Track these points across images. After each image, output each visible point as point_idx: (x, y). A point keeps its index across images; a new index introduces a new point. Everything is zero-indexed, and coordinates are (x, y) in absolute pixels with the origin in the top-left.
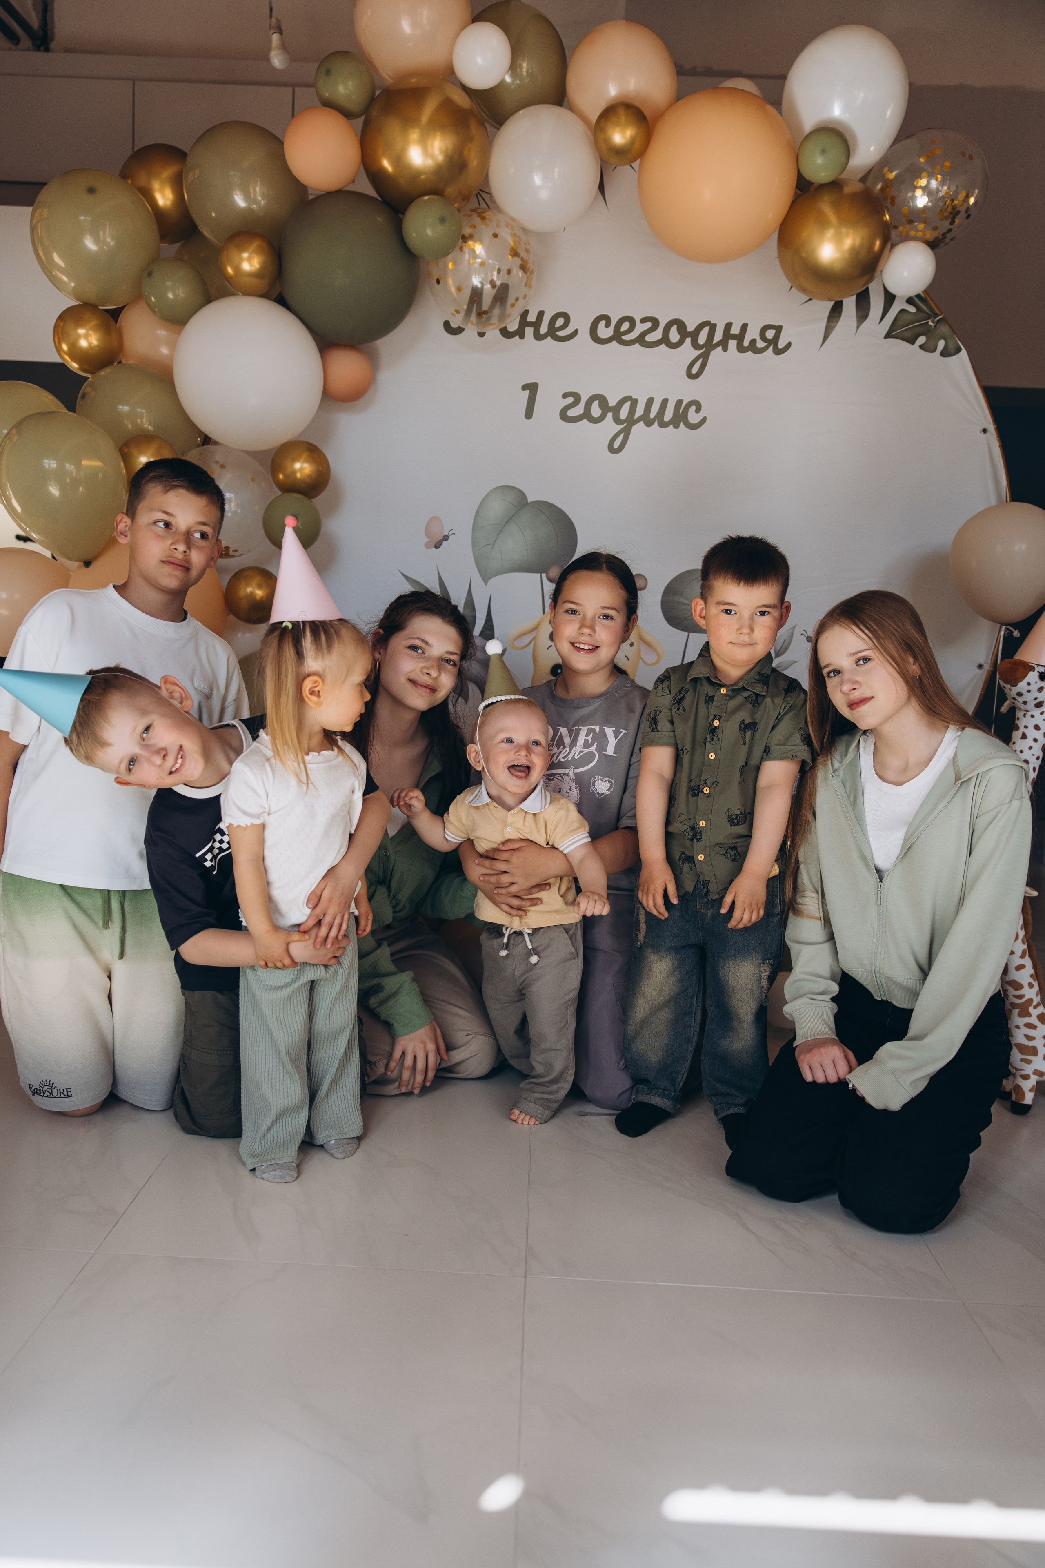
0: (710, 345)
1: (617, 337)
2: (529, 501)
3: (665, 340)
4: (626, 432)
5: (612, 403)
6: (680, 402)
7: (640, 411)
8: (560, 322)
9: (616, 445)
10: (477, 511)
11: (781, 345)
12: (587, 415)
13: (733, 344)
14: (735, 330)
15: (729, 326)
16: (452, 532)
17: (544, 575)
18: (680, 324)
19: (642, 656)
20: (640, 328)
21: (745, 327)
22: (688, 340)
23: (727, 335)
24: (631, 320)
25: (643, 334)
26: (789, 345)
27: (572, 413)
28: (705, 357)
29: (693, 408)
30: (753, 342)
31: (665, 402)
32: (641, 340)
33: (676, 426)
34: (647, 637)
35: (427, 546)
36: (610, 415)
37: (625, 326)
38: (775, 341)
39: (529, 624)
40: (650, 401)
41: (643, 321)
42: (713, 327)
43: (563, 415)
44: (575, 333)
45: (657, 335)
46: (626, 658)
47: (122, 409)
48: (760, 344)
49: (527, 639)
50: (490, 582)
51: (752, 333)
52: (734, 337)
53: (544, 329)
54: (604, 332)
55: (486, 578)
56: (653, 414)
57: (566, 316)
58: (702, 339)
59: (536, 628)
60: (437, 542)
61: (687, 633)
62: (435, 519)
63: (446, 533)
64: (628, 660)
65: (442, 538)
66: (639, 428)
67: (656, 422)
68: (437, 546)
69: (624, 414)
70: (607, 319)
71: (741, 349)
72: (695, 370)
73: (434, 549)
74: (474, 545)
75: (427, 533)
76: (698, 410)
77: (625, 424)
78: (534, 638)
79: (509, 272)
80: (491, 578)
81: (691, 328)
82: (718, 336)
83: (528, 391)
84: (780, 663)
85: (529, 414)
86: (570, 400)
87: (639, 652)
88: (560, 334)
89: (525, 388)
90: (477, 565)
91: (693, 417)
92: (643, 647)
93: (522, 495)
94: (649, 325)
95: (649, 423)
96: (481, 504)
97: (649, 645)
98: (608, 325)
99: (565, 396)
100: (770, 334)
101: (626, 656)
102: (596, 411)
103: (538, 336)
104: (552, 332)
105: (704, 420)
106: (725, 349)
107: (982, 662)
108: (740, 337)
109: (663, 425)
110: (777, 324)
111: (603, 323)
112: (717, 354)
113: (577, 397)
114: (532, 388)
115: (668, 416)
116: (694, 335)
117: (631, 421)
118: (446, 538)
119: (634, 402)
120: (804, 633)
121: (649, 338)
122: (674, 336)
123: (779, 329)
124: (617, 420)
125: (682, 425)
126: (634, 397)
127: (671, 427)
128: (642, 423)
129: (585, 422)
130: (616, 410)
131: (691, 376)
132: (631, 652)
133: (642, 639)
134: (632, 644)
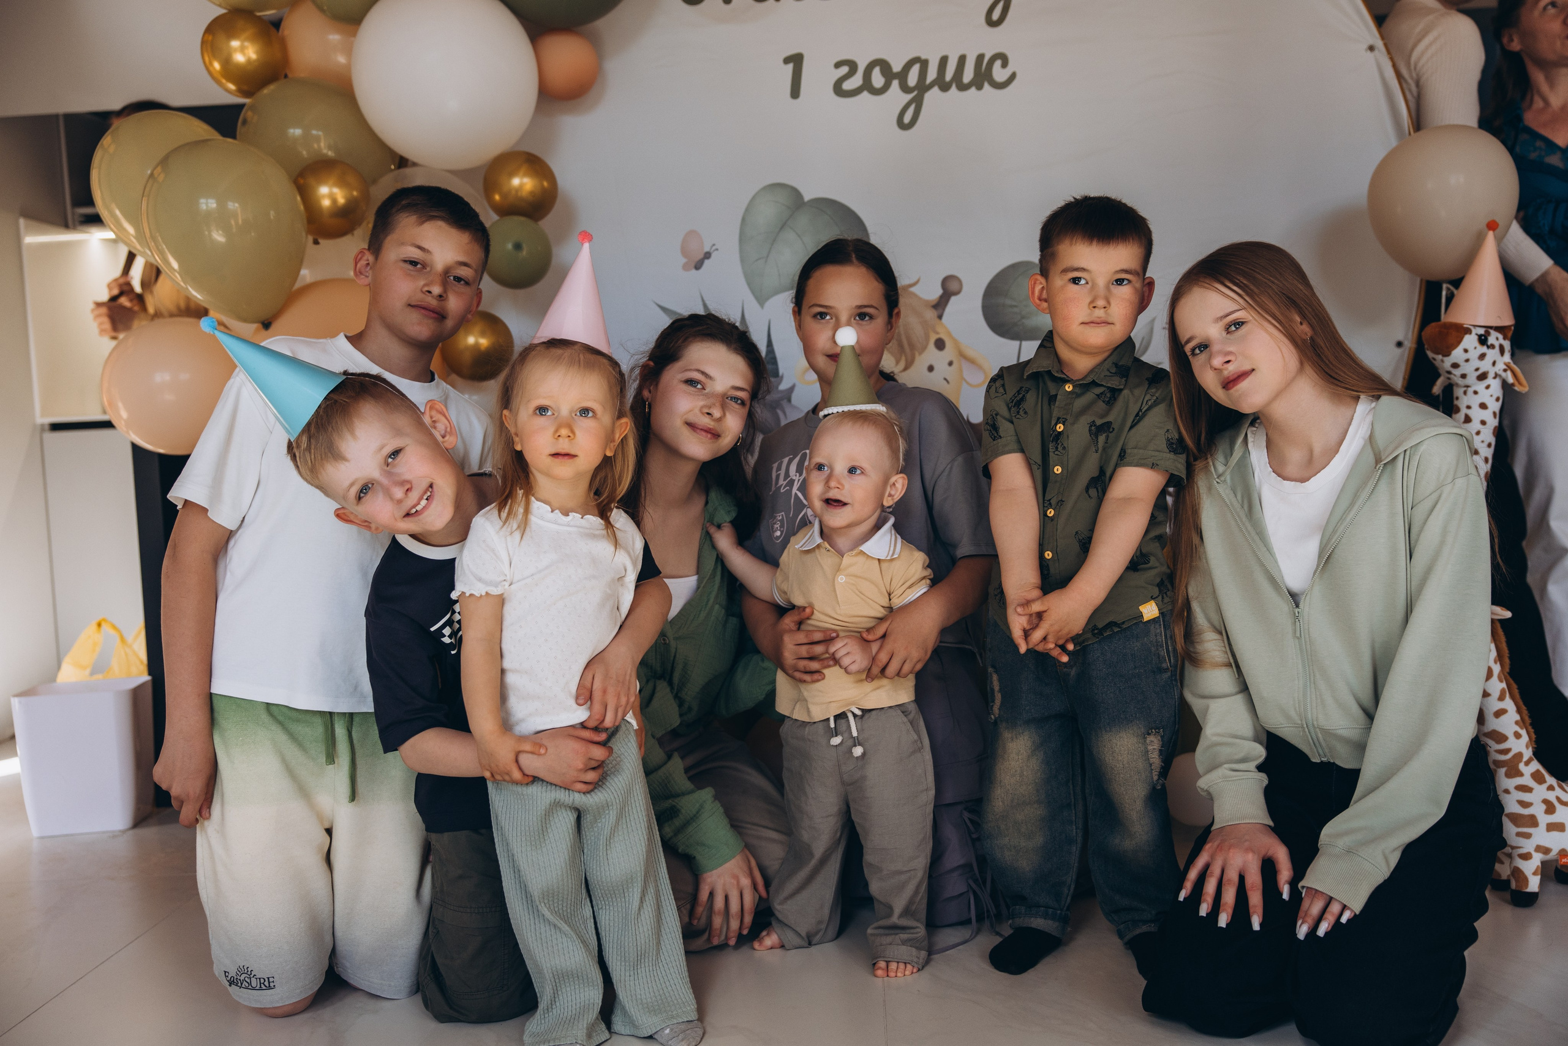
2: (807, 197)
4: (918, 102)
5: (897, 67)
6: (981, 57)
7: (931, 74)
9: (907, 119)
10: (743, 219)
12: (867, 86)
16: (714, 248)
19: (965, 376)
27: (847, 86)
29: (998, 63)
31: (962, 60)
33: (980, 87)
34: (970, 353)
35: (685, 267)
36: (895, 83)
40: (944, 61)
43: (838, 90)
46: (945, 382)
50: (768, 304)
55: (761, 300)
56: (949, 75)
60: (698, 262)
61: (1017, 343)
62: (692, 234)
63: (707, 249)
64: (948, 382)
65: (701, 256)
66: (933, 96)
67: (954, 86)
68: (698, 266)
69: (913, 79)
73: (694, 271)
74: (743, 260)
75: (684, 252)
76: (1005, 65)
77: (915, 93)
80: (767, 299)
83: (791, 66)
85: (795, 93)
86: (845, 70)
87: (961, 370)
89: (787, 60)
90: (749, 284)
91: (999, 74)
92: (965, 365)
93: (796, 193)
95: (945, 87)
96: (747, 210)
97: (971, 361)
99: (838, 65)
101: (945, 379)
102: (878, 80)
105: (1013, 76)
107: (1400, 338)
109: (963, 87)
113: (853, 66)
114: (796, 60)
115: (968, 75)
117: (922, 87)
118: (708, 255)
119: (924, 64)
124: (905, 88)
125: (986, 85)
126: (923, 57)
127: (973, 89)
128: (936, 89)
129: (865, 94)
130: (903, 76)
131: (991, 23)
132: (950, 373)
133: (962, 355)
134: (950, 364)
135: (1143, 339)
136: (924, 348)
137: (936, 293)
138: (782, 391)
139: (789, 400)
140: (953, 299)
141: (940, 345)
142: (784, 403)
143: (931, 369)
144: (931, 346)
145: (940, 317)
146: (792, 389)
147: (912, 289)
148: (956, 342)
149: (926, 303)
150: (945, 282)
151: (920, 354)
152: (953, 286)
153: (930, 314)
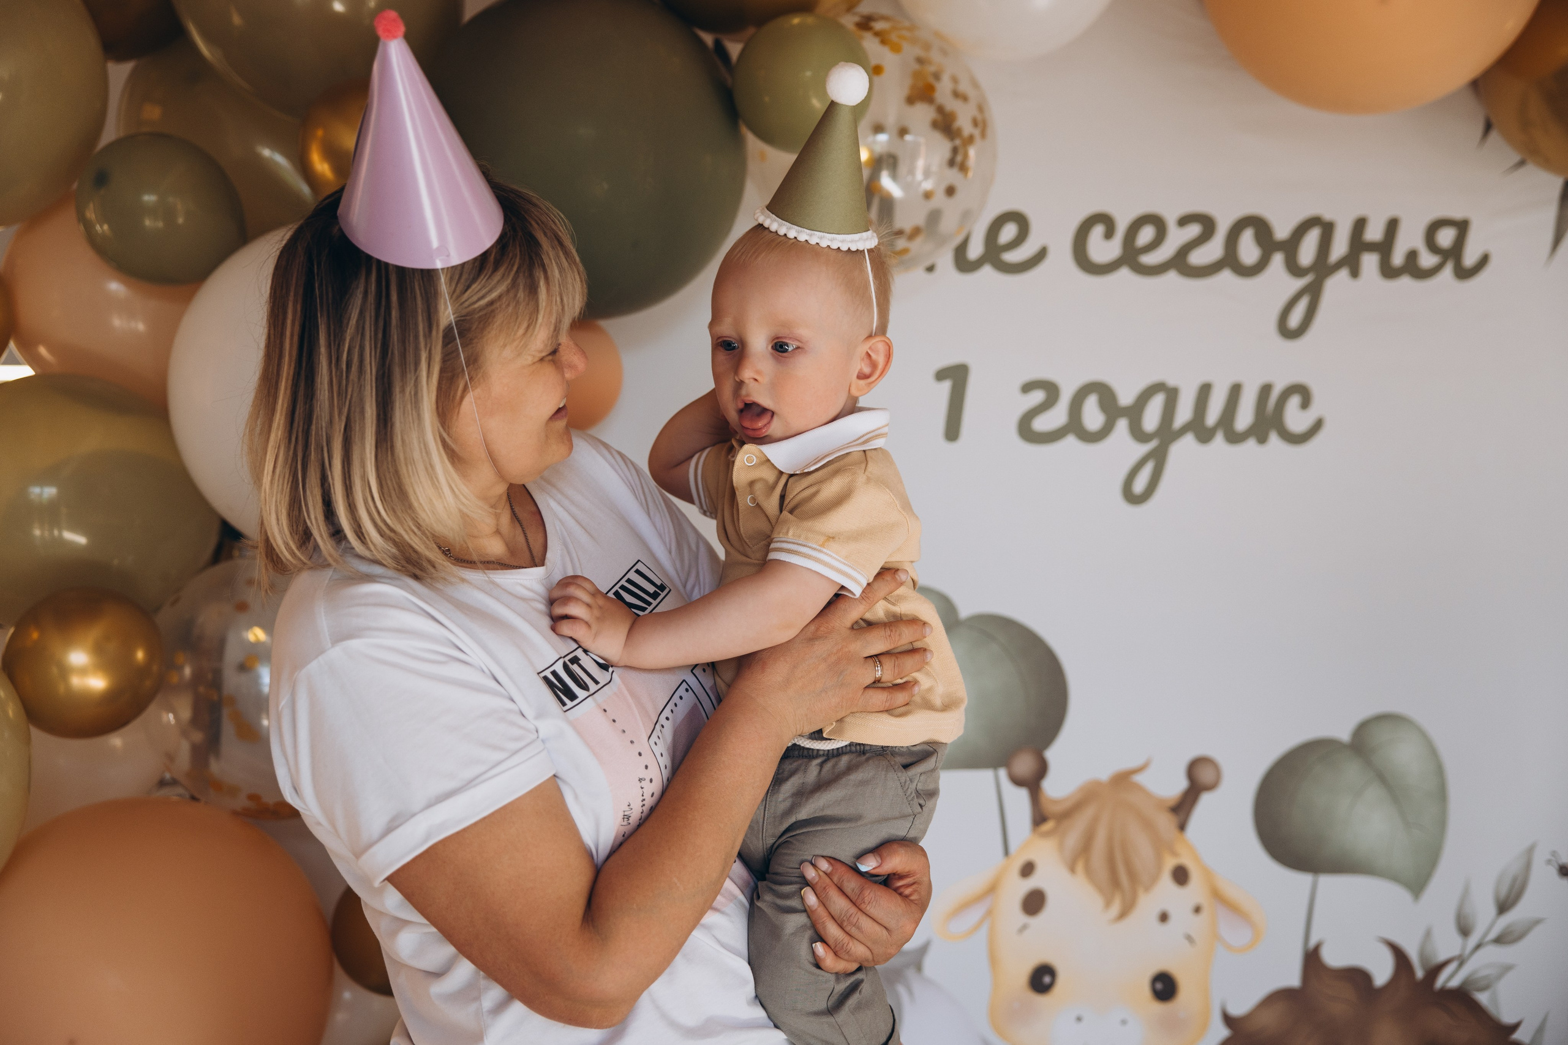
0: (1322, 268)
1: (1130, 258)
2: (965, 614)
3: (1230, 261)
4: (1159, 457)
5: (1126, 397)
6: (1266, 390)
7: (1184, 414)
8: (1009, 232)
9: (1140, 485)
11: (1470, 258)
12: (1074, 426)
13: (1370, 262)
14: (1374, 233)
15: (1360, 225)
17: (1003, 773)
18: (1260, 226)
19: (1220, 932)
20: (1177, 237)
21: (1392, 226)
22: (1278, 260)
23: (1358, 244)
24: (1157, 221)
25: (1185, 251)
26: (1484, 260)
27: (1042, 424)
28: (1314, 292)
29: (1294, 401)
30: (1412, 255)
31: (1236, 391)
32: (1179, 263)
33: (1262, 440)
34: (1231, 891)
36: (1122, 425)
37: (1146, 235)
38: (1455, 253)
39: (977, 882)
40: (1205, 391)
41: (1184, 221)
42: (1328, 229)
43: (1026, 431)
44: (1041, 255)
45: (1211, 252)
46: (1186, 942)
47: (41, 495)
48: (1427, 260)
49: (975, 915)
51: (1410, 239)
52: (1372, 247)
53: (975, 250)
54: (1101, 249)
56: (1212, 416)
57: (1019, 219)
58: (1307, 253)
59: (992, 889)
61: (1309, 878)
64: (1191, 941)
66: (1184, 449)
67: (1219, 439)
69: (1151, 419)
70: (1106, 221)
71: (1388, 271)
72: (1295, 320)
76: (1305, 404)
77: (1155, 443)
78: (989, 913)
79: (903, 132)
81: (1282, 231)
82: (1340, 247)
83: (946, 386)
84: (1508, 927)
85: (952, 431)
86: (1038, 397)
87: (1214, 924)
88: (1011, 257)
89: (941, 375)
91: (1296, 419)
92: (1222, 913)
93: (947, 605)
94: (1194, 230)
95: (1204, 435)
97: (1233, 907)
98: (1109, 234)
99: (1027, 388)
100: (1446, 237)
101: (1187, 937)
102: (1093, 416)
103: (963, 264)
104: (993, 254)
105: (1318, 425)
106: (1355, 273)
108: (1384, 248)
109: (1234, 438)
110: (1457, 215)
111: (1098, 231)
112: (1337, 284)
113: (1051, 390)
114: (956, 376)
115: (1244, 418)
116: (1290, 247)
117: (1167, 434)
119: (1172, 395)
120: (1553, 858)
121: (1200, 257)
122: (1248, 250)
123: (1462, 227)
124: (1138, 434)
125: (1274, 438)
126: (1171, 382)
127: (1251, 443)
128: (1189, 439)
129: (1071, 441)
130: (1135, 413)
131: (1287, 333)
132: (1197, 925)
133: (1217, 896)
134: (1197, 910)
135: (1515, 880)
136: (1155, 879)
137: (1178, 785)
138: (908, 953)
139: (919, 968)
140: (1206, 800)
141: (1181, 876)
142: (911, 973)
143: (1164, 917)
144: (1166, 880)
145: (1182, 827)
146: (923, 950)
147: (1139, 778)
148: (1208, 874)
149: (1159, 803)
150: (1194, 767)
151: (1147, 889)
152: (1205, 775)
153: (1166, 823)
